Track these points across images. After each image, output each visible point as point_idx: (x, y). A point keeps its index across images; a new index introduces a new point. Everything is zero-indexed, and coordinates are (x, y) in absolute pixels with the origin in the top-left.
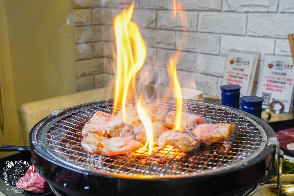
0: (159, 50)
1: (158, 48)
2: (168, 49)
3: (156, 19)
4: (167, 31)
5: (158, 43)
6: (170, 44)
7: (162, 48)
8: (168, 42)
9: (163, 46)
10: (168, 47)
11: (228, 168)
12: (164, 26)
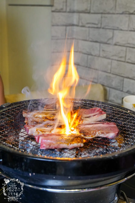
0: (113, 61)
1: (112, 59)
2: (120, 61)
3: (113, 37)
4: (120, 47)
5: (113, 56)
6: (121, 57)
7: (115, 60)
8: (120, 55)
9: (116, 58)
10: (119, 59)
11: (101, 158)
12: (118, 43)
